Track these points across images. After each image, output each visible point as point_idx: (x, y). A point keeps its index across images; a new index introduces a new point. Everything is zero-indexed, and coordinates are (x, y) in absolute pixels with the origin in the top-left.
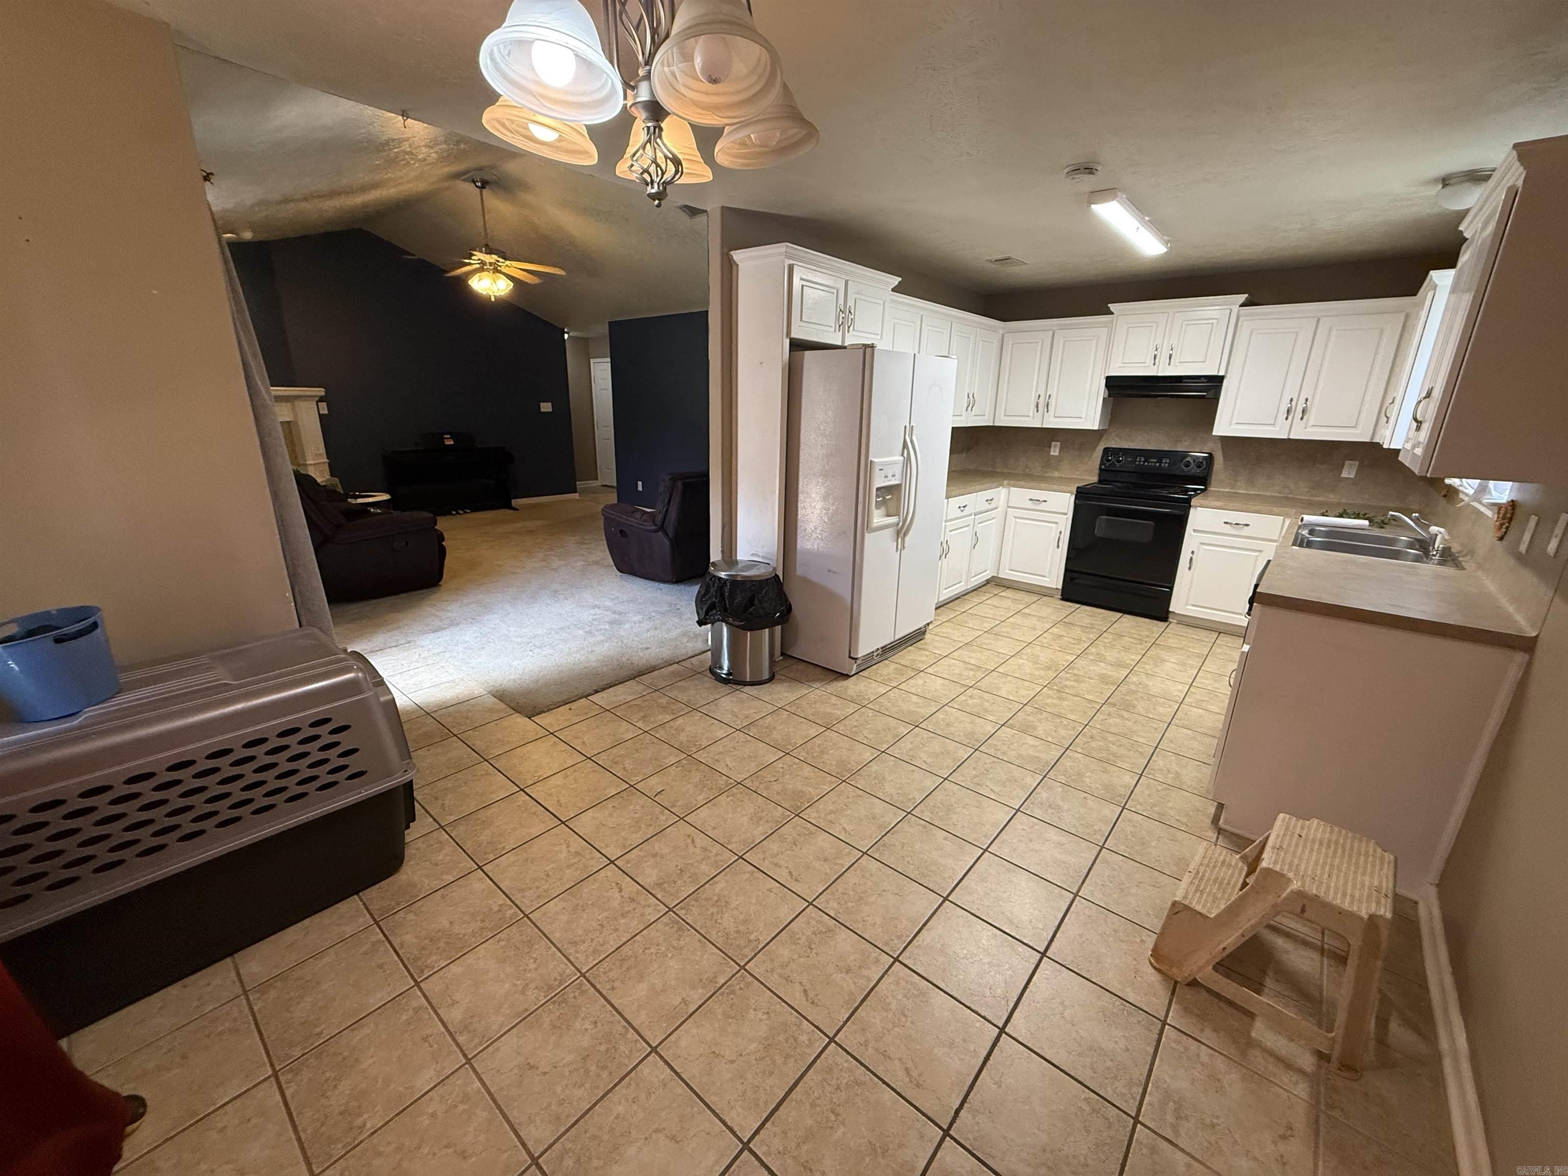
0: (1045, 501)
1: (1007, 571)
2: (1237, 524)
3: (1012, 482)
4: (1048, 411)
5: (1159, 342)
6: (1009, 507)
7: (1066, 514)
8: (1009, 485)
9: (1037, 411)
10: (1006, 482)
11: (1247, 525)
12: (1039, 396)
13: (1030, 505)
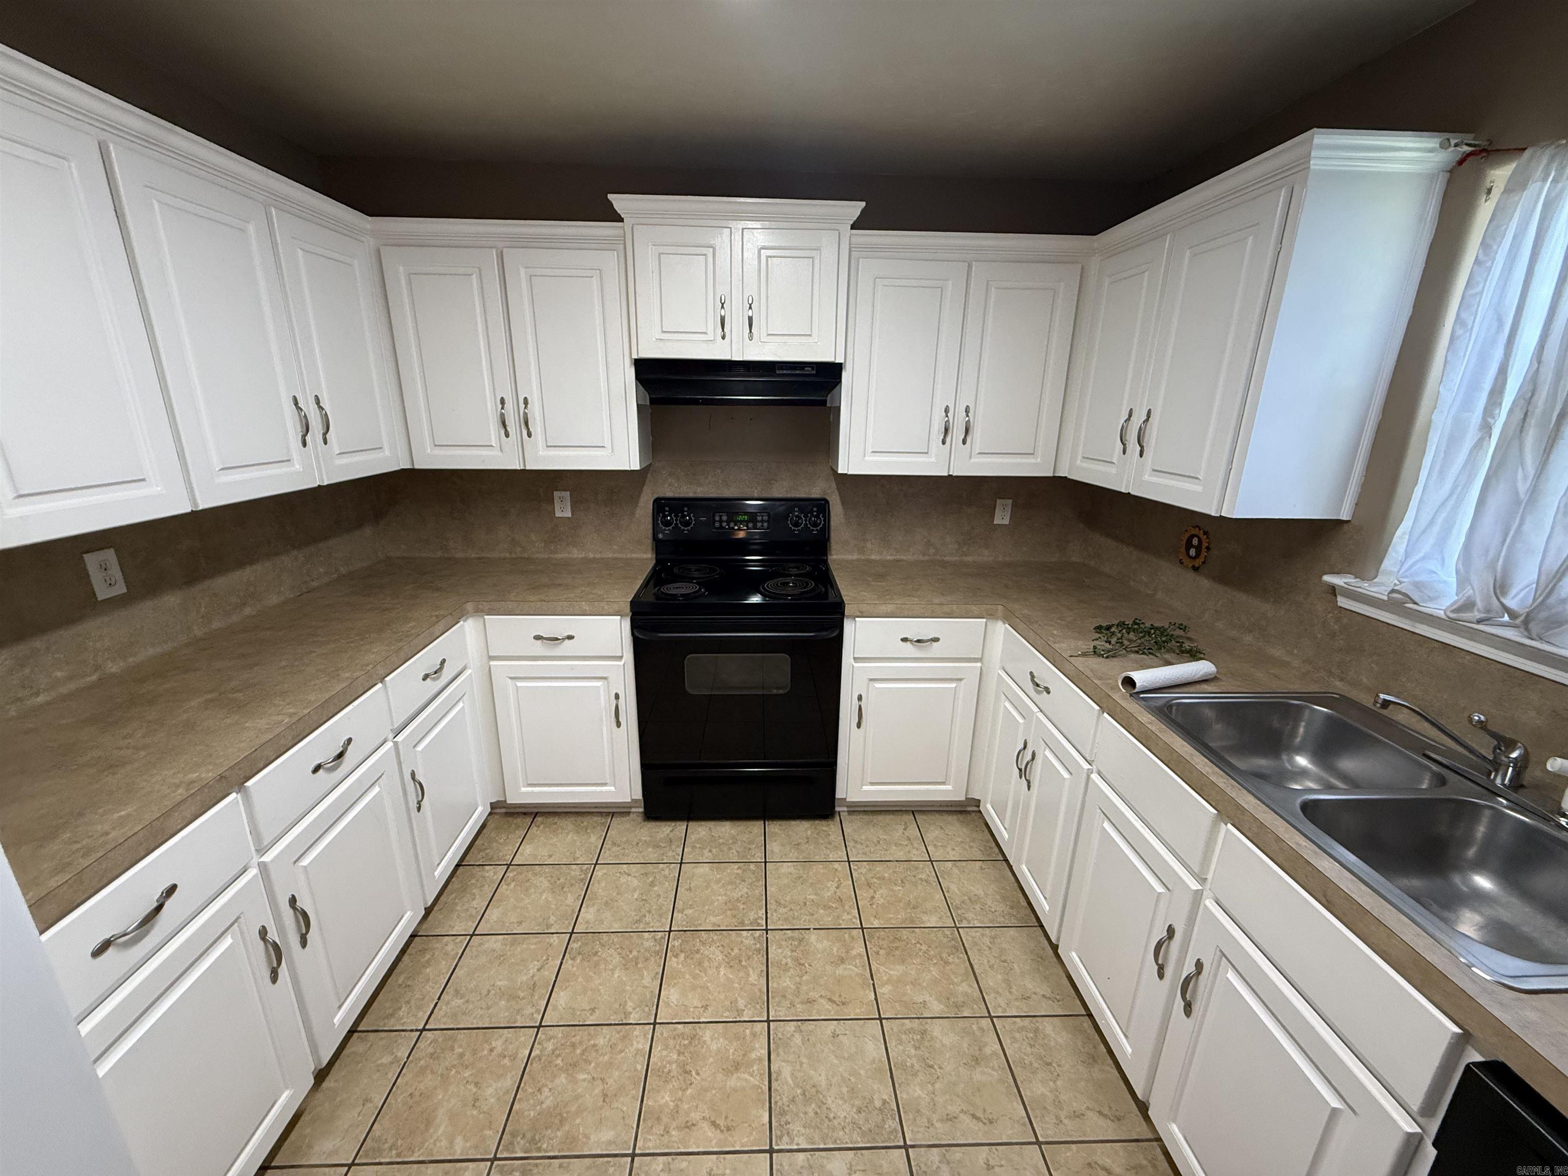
0: (570, 637)
1: (524, 789)
2: (919, 641)
3: (486, 606)
4: (529, 435)
5: (722, 290)
6: (492, 658)
7: (621, 658)
8: (479, 612)
9: (507, 435)
10: (470, 606)
11: (936, 640)
12: (503, 401)
13: (539, 648)
